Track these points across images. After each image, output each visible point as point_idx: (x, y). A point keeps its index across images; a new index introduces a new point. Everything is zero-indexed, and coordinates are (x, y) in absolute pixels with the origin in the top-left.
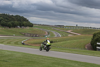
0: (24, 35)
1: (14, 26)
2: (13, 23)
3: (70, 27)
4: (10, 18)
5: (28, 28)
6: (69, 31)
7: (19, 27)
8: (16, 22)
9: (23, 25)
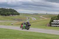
0: (14, 20)
1: (9, 15)
2: (7, 13)
3: (42, 14)
4: (6, 10)
5: (17, 16)
6: (41, 17)
7: (11, 15)
8: (9, 12)
9: (14, 14)
